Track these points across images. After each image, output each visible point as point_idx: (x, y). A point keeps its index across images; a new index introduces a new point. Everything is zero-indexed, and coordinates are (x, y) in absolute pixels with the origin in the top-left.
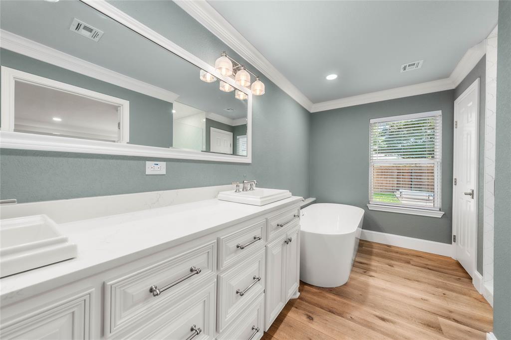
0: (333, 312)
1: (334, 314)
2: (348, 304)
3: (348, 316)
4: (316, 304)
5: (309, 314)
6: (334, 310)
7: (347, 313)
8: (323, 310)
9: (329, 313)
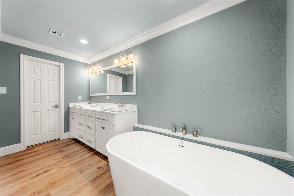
0: (96, 177)
1: (95, 178)
2: (97, 188)
3: (90, 184)
4: (106, 173)
5: (102, 168)
6: (98, 179)
7: (92, 185)
8: (100, 174)
9: (97, 176)
